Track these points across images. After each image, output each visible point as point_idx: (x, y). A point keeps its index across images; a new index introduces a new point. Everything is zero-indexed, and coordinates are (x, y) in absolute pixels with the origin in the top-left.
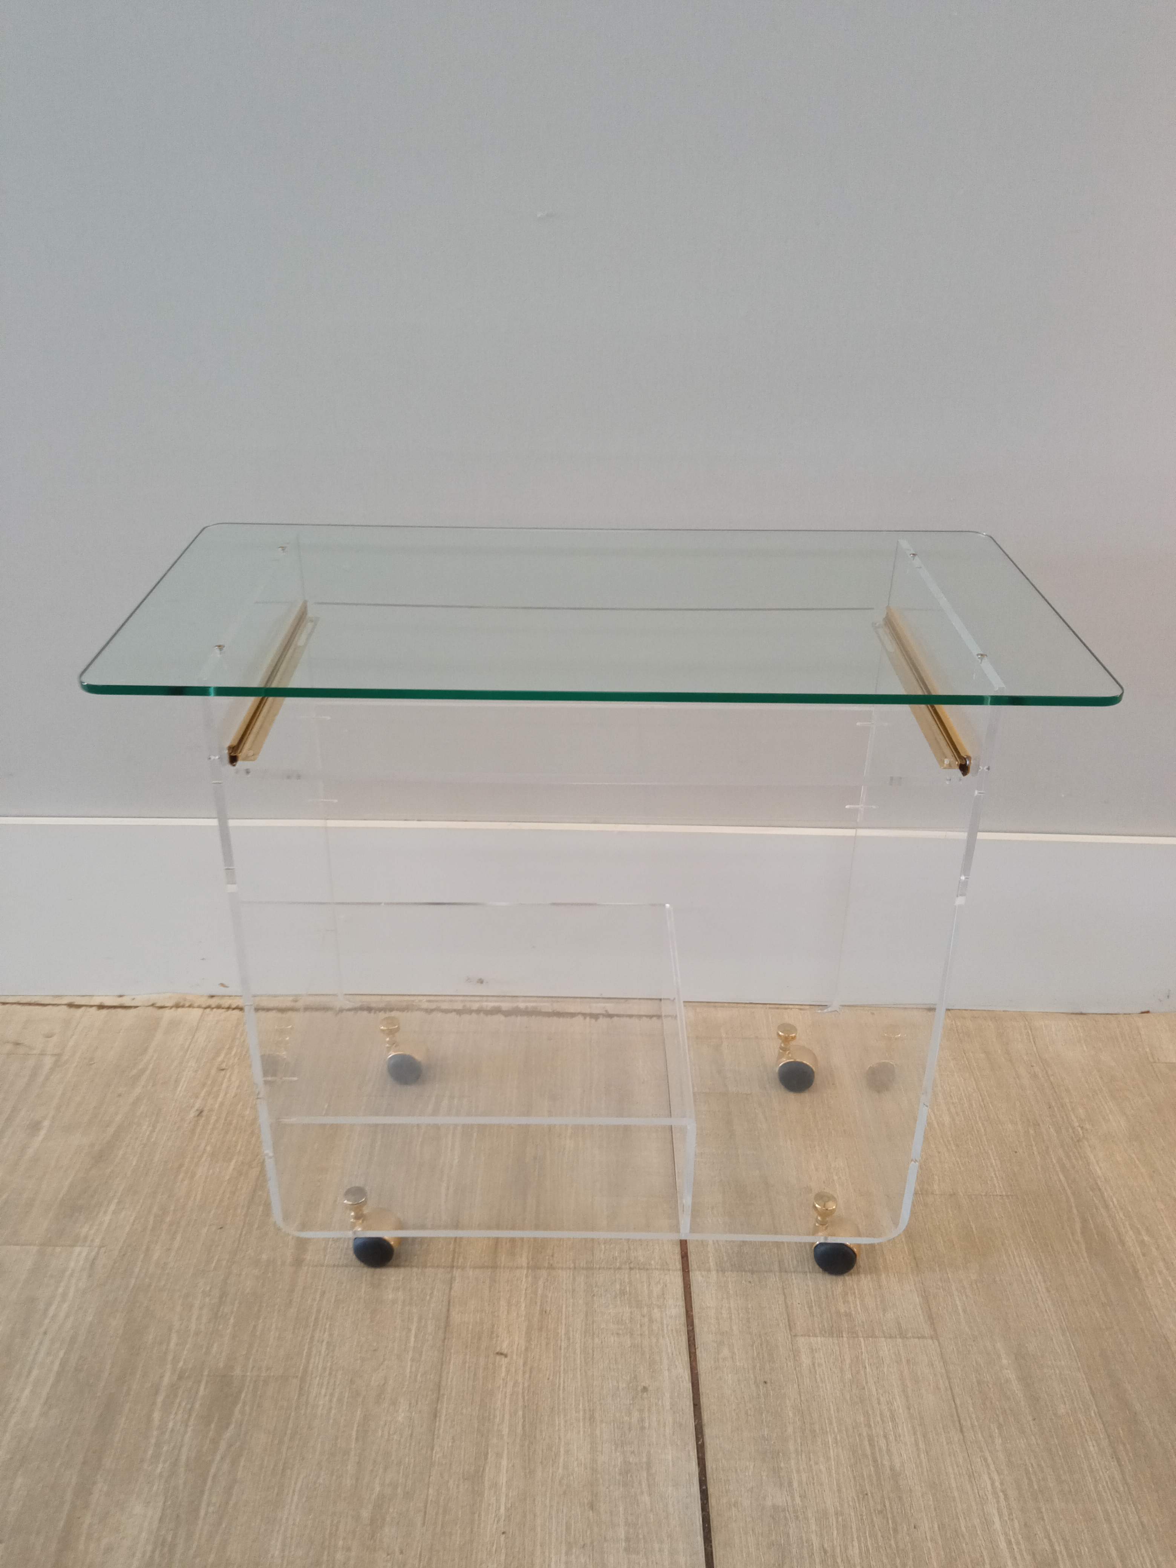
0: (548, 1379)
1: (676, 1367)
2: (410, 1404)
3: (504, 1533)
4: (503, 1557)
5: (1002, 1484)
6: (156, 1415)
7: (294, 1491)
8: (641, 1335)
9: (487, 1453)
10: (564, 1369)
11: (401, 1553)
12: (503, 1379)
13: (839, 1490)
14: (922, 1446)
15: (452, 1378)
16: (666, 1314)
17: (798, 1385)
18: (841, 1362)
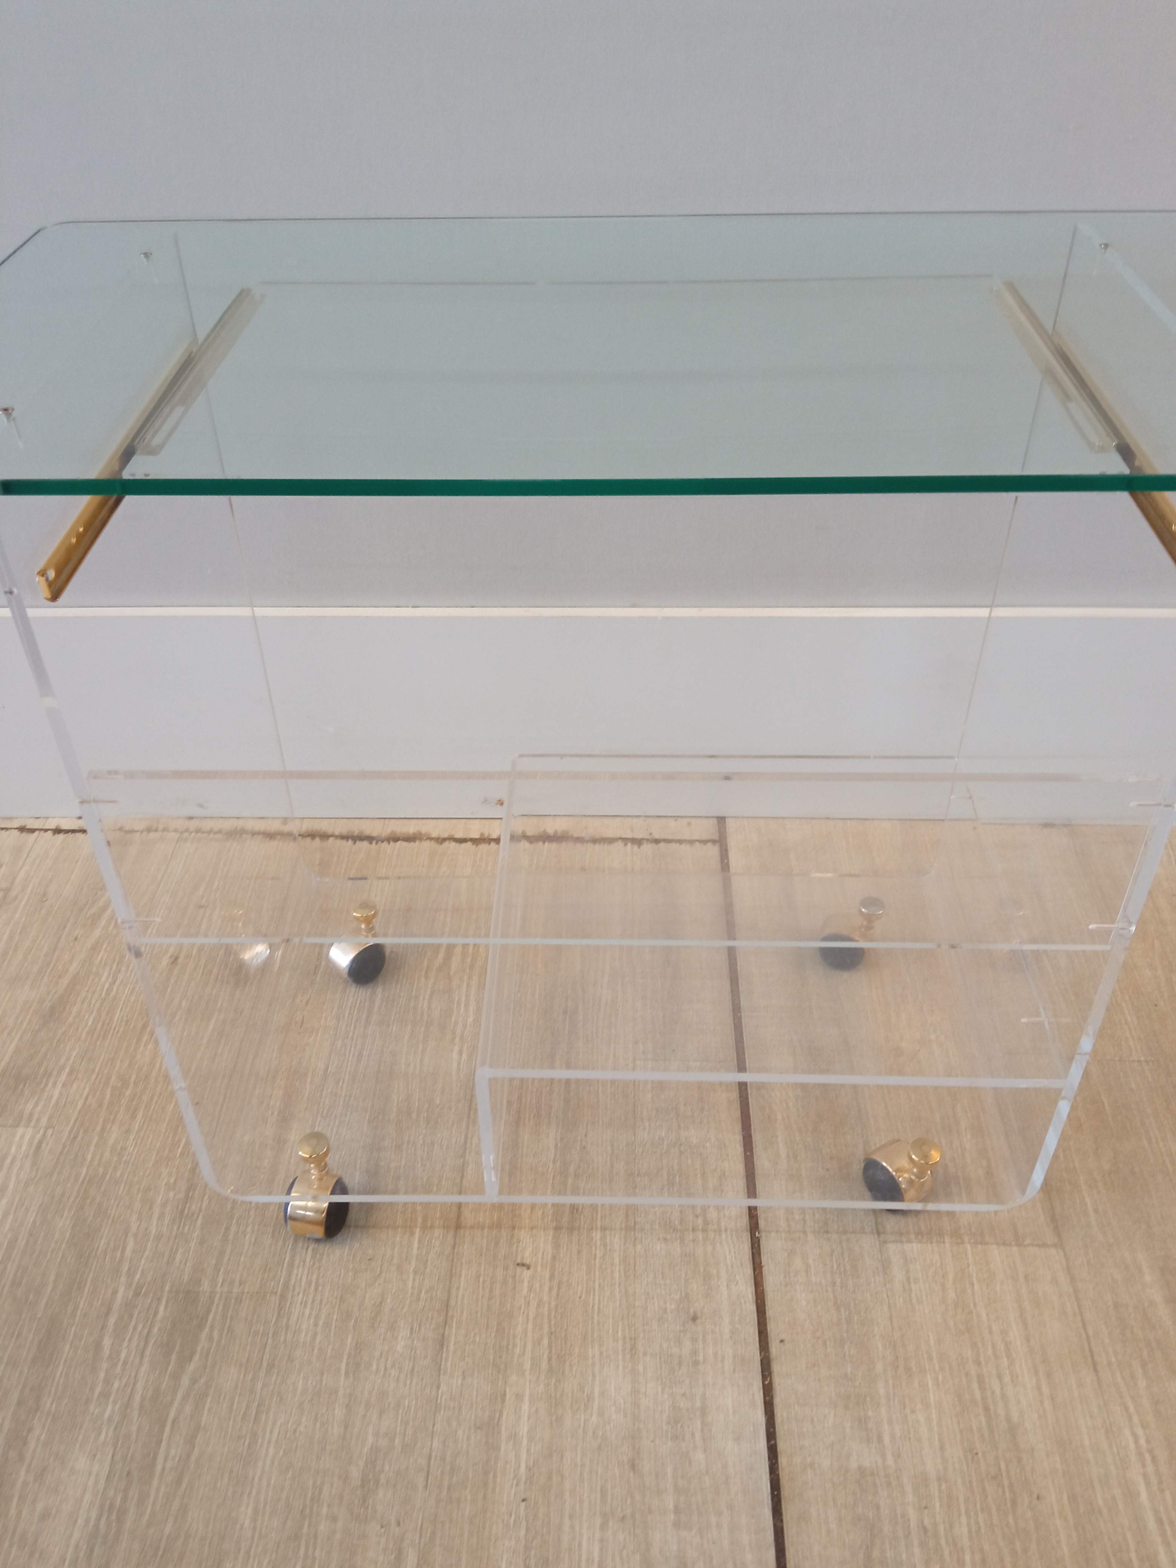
0: (580, 1297)
1: (737, 1283)
2: (412, 1329)
3: (524, 1500)
4: (523, 1532)
5: (1148, 1441)
6: (107, 1342)
7: (269, 1442)
8: (694, 1241)
9: (505, 1395)
10: (600, 1285)
11: (399, 1524)
12: (525, 1298)
13: (942, 1448)
14: (1046, 1390)
15: (463, 1296)
16: (725, 1215)
17: (889, 1307)
18: (943, 1276)
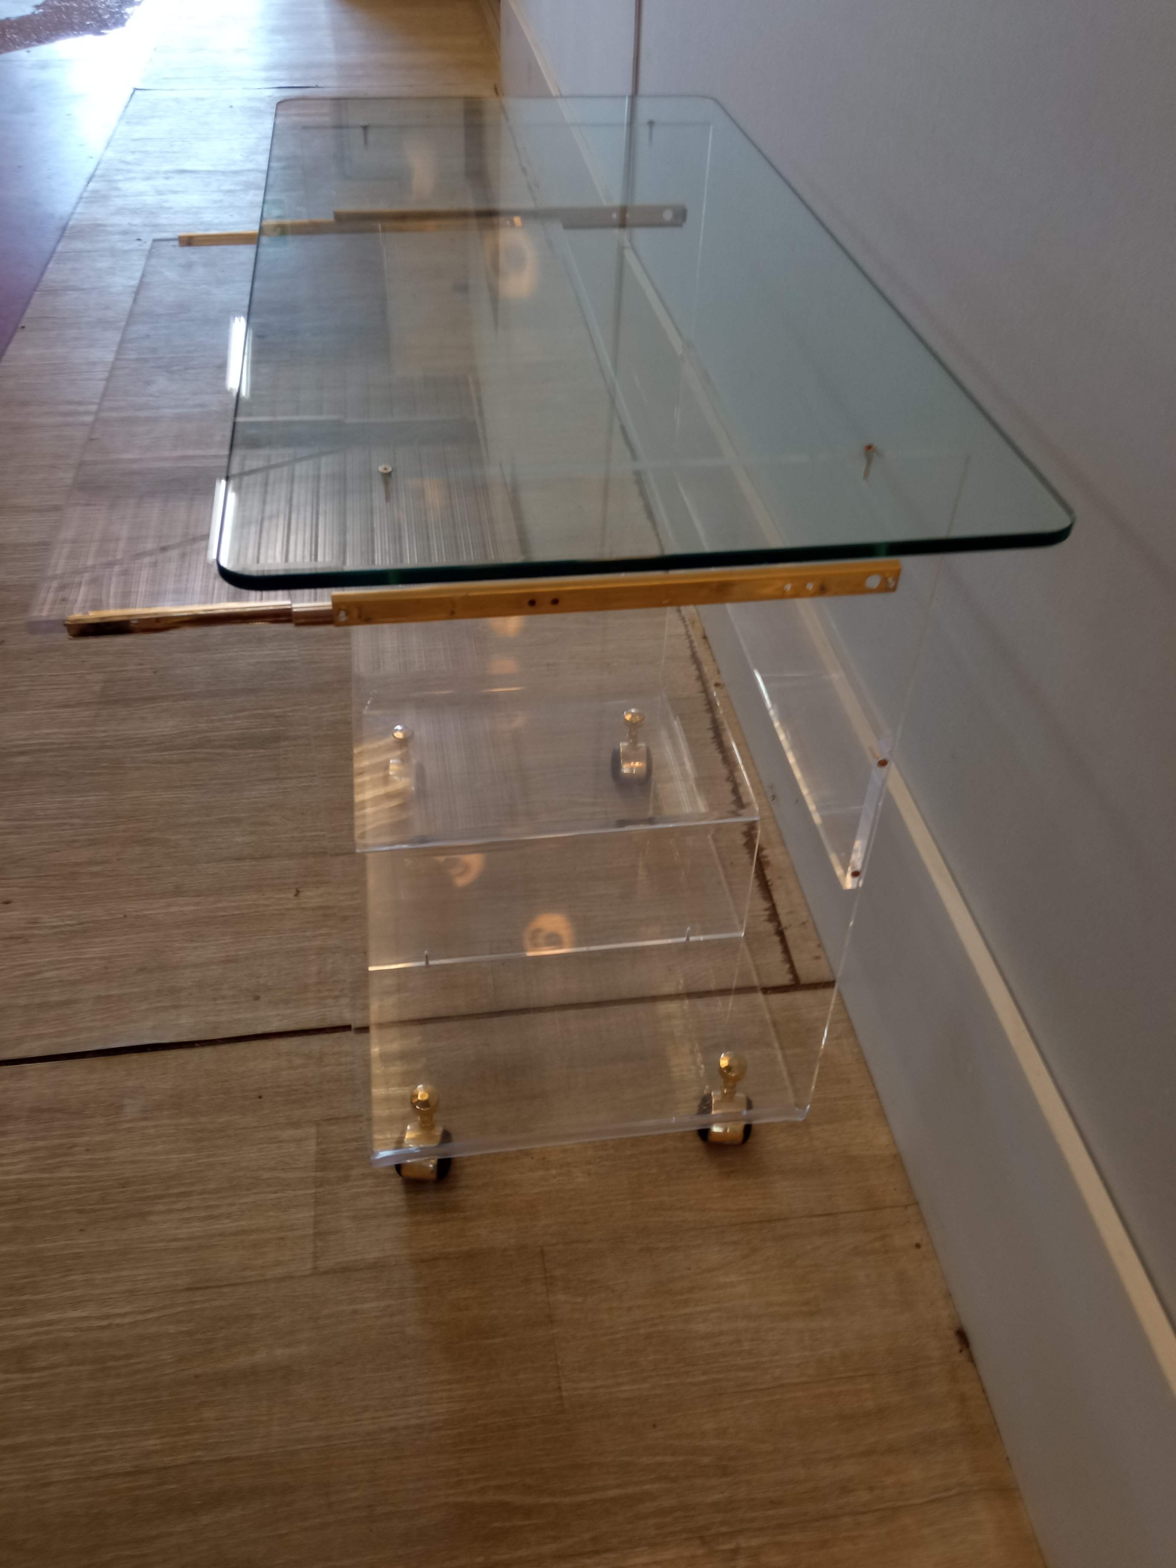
0: (271, 927)
1: (279, 1021)
2: (250, 843)
3: (126, 916)
4: (105, 918)
6: (245, 713)
7: (176, 794)
8: (319, 991)
9: (200, 896)
10: (281, 937)
11: (118, 859)
12: (272, 897)
13: (133, 1162)
15: (274, 864)
17: (255, 1127)
18: (282, 1169)
